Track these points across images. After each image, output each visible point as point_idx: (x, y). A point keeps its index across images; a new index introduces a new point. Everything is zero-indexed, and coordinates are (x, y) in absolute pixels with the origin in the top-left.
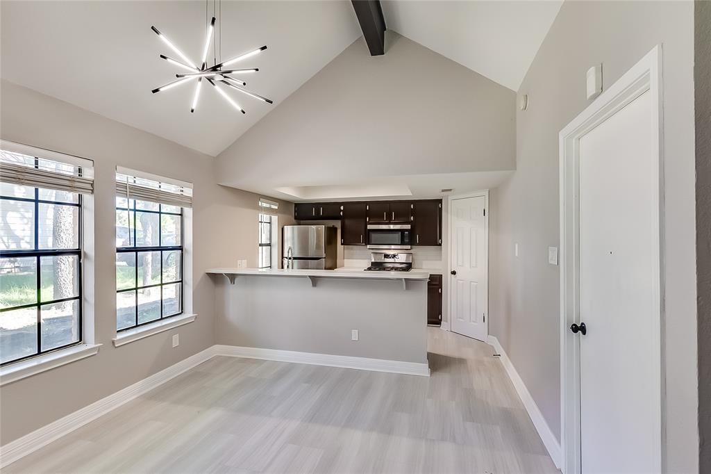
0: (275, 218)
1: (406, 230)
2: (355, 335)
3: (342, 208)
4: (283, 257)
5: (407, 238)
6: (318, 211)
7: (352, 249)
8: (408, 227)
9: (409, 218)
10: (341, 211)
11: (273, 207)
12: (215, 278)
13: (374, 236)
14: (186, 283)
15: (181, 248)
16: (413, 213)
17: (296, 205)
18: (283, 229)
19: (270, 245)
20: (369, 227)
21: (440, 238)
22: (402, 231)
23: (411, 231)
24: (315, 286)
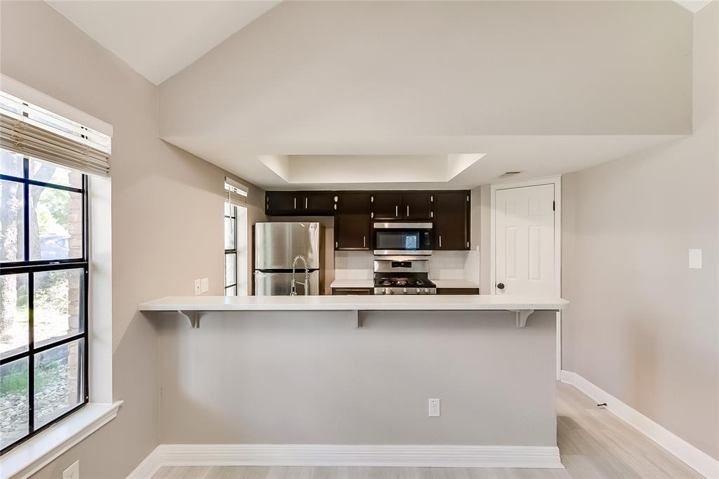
0: (243, 211)
1: (425, 230)
2: (433, 407)
3: (336, 199)
4: (254, 270)
5: (428, 240)
6: (301, 204)
7: (346, 256)
8: (429, 226)
9: (428, 214)
10: (336, 203)
11: (240, 192)
12: (160, 321)
13: (381, 238)
14: (94, 337)
15: (82, 263)
16: (433, 207)
17: (269, 194)
18: (254, 227)
19: (234, 251)
20: (376, 225)
21: (469, 240)
22: (422, 231)
23: (433, 232)
24: (362, 326)
